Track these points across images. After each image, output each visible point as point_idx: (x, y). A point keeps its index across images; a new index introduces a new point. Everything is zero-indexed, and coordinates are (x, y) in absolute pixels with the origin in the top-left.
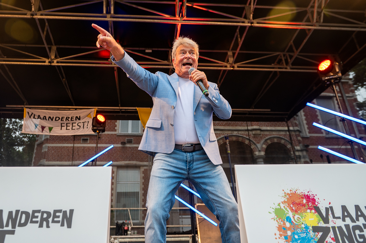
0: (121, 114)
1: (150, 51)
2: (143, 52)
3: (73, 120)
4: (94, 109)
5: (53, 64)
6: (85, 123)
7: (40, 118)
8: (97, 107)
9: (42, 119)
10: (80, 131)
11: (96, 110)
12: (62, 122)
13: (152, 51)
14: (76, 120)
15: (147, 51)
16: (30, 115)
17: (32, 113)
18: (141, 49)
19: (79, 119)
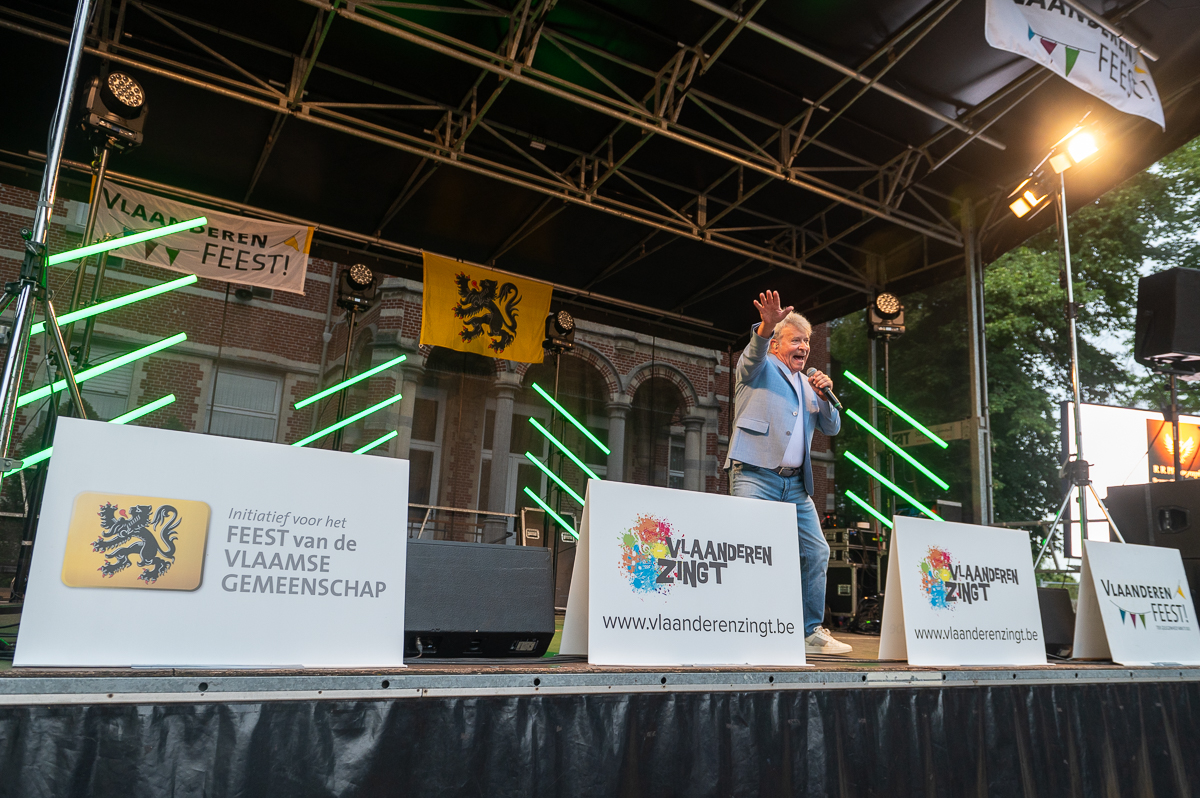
0: (364, 252)
1: (541, 147)
2: (524, 144)
3: (245, 243)
4: (307, 228)
5: (300, 115)
6: (278, 258)
7: (144, 216)
8: (317, 225)
9: (148, 219)
10: (262, 276)
11: (312, 230)
12: (212, 240)
13: (548, 147)
14: (253, 244)
15: (534, 145)
16: (111, 200)
17: (119, 195)
18: (520, 133)
19: (262, 244)
